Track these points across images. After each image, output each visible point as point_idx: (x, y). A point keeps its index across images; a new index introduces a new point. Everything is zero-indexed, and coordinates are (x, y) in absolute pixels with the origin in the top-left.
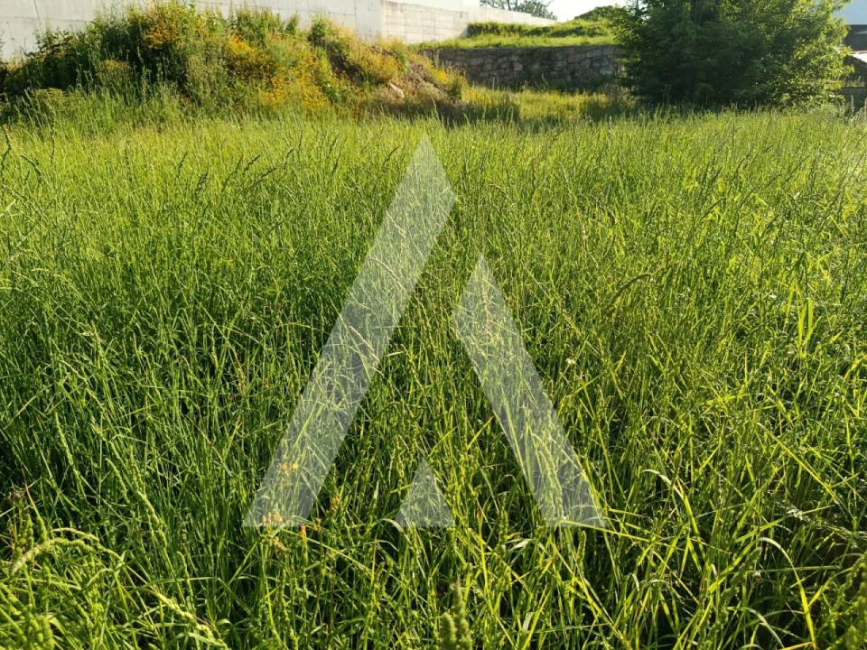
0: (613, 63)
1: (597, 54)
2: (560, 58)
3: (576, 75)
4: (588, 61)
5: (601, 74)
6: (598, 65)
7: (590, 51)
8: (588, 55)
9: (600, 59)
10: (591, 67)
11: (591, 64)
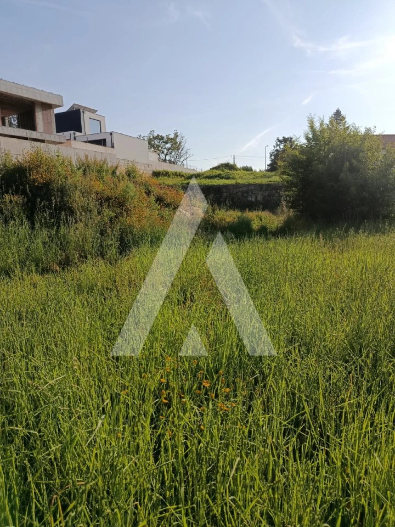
0: (255, 194)
1: (245, 189)
2: (225, 191)
3: (235, 200)
4: (240, 193)
5: (247, 200)
6: (246, 195)
7: (241, 187)
8: (241, 189)
9: (247, 192)
10: (243, 196)
11: (243, 194)
